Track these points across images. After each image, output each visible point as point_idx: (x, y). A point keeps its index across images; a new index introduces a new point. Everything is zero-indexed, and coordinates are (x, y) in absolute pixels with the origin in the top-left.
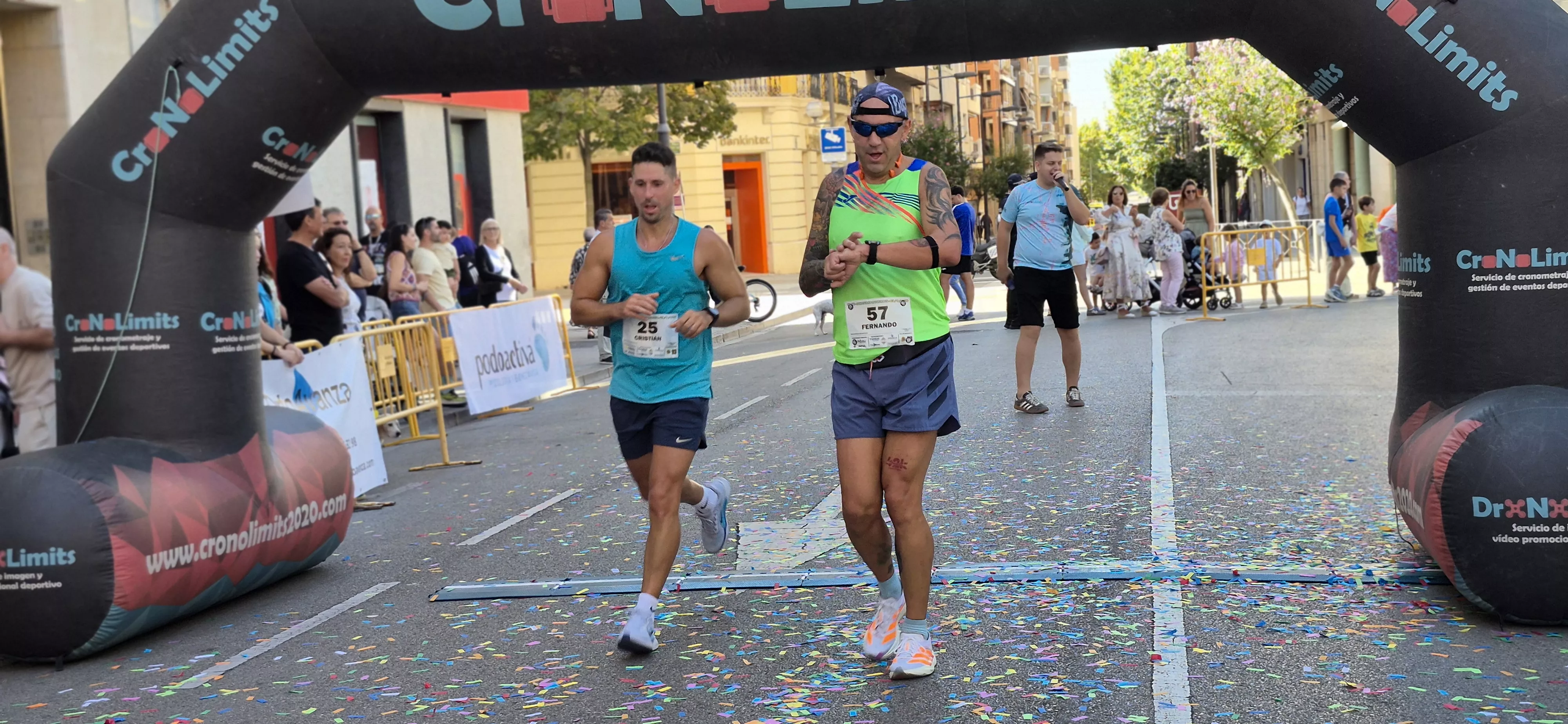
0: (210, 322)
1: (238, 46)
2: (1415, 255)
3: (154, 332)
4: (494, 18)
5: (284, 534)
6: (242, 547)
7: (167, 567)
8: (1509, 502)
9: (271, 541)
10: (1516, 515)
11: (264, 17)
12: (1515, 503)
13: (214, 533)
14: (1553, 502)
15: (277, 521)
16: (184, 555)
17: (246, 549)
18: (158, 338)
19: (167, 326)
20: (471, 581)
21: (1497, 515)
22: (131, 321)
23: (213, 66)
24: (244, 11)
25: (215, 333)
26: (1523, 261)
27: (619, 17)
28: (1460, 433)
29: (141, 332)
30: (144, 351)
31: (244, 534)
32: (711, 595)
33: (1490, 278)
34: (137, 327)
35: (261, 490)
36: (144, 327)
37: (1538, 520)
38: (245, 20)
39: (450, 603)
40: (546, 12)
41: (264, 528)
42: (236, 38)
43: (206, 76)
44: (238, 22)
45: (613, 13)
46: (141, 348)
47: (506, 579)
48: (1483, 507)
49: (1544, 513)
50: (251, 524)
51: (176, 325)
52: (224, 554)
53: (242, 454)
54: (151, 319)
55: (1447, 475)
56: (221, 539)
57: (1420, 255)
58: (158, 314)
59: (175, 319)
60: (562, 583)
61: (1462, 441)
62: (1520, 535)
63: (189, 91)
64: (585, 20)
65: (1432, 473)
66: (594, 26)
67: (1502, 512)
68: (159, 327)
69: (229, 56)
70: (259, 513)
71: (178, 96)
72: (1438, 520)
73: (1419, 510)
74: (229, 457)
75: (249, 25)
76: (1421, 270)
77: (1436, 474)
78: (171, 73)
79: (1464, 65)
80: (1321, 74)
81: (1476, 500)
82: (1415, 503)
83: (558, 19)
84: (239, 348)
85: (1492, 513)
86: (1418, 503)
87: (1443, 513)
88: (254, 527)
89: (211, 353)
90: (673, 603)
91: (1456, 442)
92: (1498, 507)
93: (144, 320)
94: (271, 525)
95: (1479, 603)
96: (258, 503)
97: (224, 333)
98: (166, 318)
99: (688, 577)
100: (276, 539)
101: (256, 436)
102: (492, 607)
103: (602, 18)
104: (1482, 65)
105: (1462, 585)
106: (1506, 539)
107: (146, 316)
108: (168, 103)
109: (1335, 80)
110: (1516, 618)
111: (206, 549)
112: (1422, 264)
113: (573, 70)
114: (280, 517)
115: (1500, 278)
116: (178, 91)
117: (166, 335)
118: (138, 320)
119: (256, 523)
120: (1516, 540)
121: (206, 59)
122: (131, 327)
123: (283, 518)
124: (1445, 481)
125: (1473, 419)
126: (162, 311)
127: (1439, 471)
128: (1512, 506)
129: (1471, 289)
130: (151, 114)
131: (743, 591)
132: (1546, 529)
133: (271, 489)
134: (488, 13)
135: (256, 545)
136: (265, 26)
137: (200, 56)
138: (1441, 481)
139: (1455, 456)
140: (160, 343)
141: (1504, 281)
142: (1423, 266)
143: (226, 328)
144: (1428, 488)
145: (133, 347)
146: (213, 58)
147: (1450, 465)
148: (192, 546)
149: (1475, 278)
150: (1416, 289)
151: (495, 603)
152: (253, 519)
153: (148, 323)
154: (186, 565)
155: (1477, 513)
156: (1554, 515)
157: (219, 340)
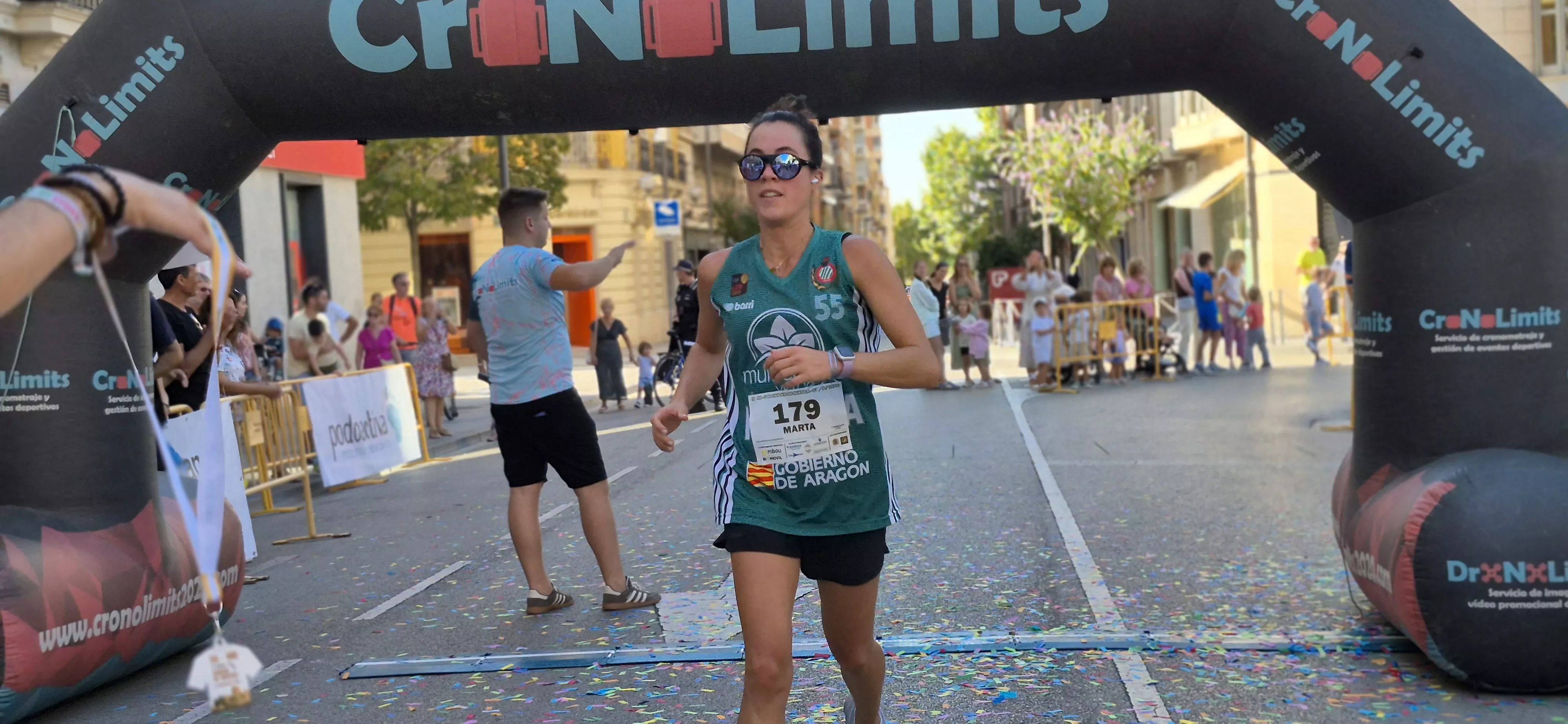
0: (103, 380)
1: (139, 86)
2: (1374, 314)
3: (42, 392)
4: (420, 60)
5: (177, 609)
6: (135, 623)
7: (60, 645)
8: (1485, 567)
9: (165, 616)
10: (1492, 580)
11: (168, 55)
12: (1491, 566)
13: (108, 609)
14: (1531, 567)
15: (171, 595)
16: (77, 632)
17: (140, 625)
18: (47, 398)
19: (56, 385)
20: (380, 657)
21: (1473, 579)
22: (16, 379)
23: (111, 107)
24: (147, 48)
25: (107, 392)
26: (1487, 321)
27: (553, 61)
28: (1432, 495)
29: (28, 392)
30: (31, 412)
31: (138, 609)
32: (647, 669)
33: (1454, 338)
34: (24, 386)
35: (156, 562)
36: (32, 386)
37: (1515, 584)
38: (147, 59)
39: (364, 681)
40: (476, 54)
41: (158, 602)
42: (137, 77)
43: (104, 117)
44: (140, 60)
45: (548, 56)
46: (28, 408)
47: (419, 656)
48: (1458, 572)
49: (1521, 578)
50: (146, 597)
51: (66, 384)
52: (118, 630)
53: (134, 521)
54: (39, 378)
55: (1419, 539)
56: (115, 614)
57: (1380, 315)
58: (47, 372)
59: (65, 377)
60: (483, 658)
61: (1435, 503)
62: (1497, 600)
63: (84, 134)
64: (518, 63)
65: (1403, 536)
66: (527, 69)
67: (1479, 577)
68: (47, 385)
69: (129, 96)
70: (153, 587)
71: (74, 138)
72: (1410, 585)
73: (1387, 574)
74: (121, 526)
75: (152, 64)
76: (1381, 329)
77: (1408, 537)
78: (65, 113)
79: (1430, 121)
80: (1281, 128)
81: (1451, 565)
82: (1380, 568)
83: (488, 62)
84: (133, 409)
85: (1468, 577)
86: (1385, 567)
87: (1416, 577)
88: (149, 602)
89: (103, 413)
90: (610, 678)
91: (1430, 504)
92: (1474, 572)
93: (31, 378)
94: (165, 598)
95: (1451, 670)
96: (152, 574)
97: (117, 392)
98: (55, 376)
99: (618, 651)
100: (170, 615)
101: (150, 504)
102: (412, 685)
103: (536, 61)
104: (1448, 120)
105: (1433, 652)
106: (1482, 604)
107: (34, 374)
108: (61, 145)
109: (1296, 134)
110: (1489, 686)
111: (99, 625)
112: (1384, 324)
113: (502, 115)
114: (174, 590)
115: (1464, 338)
116: (73, 132)
117: (55, 395)
118: (24, 378)
119: (151, 596)
120: (1492, 605)
121: (103, 99)
122: (16, 386)
123: (177, 592)
124: (1418, 544)
125: (1445, 481)
126: (51, 370)
127: (1411, 534)
128: (1489, 571)
129: (1434, 350)
130: (42, 157)
131: (682, 664)
132: (1523, 594)
133: (165, 560)
134: (415, 54)
135: (150, 620)
136: (169, 65)
137: (98, 96)
138: (1413, 545)
139: (1428, 519)
140: (48, 403)
141: (1468, 342)
142: (1384, 325)
143: (120, 387)
144: (1399, 551)
145: (19, 408)
146: (111, 98)
147: (1423, 528)
148: (86, 621)
149: (1438, 338)
150: (1376, 349)
151: (413, 680)
152: (147, 592)
153: (36, 382)
154: (79, 642)
155: (1452, 577)
156: (1531, 579)
157: (112, 400)
